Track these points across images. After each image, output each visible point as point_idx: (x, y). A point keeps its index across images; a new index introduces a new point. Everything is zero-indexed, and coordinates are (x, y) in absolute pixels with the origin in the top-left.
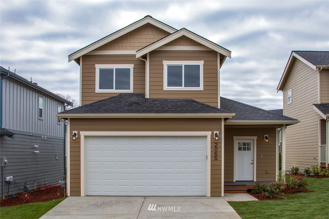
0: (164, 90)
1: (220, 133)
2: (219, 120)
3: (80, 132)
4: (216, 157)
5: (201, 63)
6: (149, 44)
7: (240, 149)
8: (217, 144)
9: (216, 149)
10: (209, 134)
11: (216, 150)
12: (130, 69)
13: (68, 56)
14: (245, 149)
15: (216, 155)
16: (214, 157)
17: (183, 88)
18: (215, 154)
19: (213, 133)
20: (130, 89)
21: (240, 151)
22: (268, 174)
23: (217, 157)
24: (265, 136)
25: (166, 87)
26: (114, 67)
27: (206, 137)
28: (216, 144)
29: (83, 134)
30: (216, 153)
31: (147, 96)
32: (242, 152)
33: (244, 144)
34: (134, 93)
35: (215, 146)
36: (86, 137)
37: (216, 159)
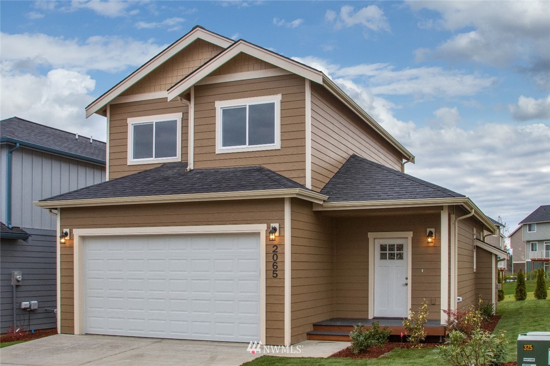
0: (216, 153)
1: (282, 227)
2: (280, 201)
3: (74, 230)
4: (275, 271)
5: (276, 100)
6: (182, 79)
7: (383, 257)
8: (277, 247)
9: (275, 256)
10: (262, 228)
11: (275, 259)
12: (176, 121)
13: (86, 108)
14: (392, 257)
15: (275, 267)
16: (272, 272)
17: (246, 148)
18: (273, 266)
19: (269, 227)
20: (176, 156)
21: (384, 261)
22: (434, 306)
23: (277, 271)
24: (428, 230)
25: (220, 148)
26: (154, 119)
27: (257, 234)
28: (275, 247)
29: (78, 232)
30: (275, 264)
31: (191, 166)
32: (388, 262)
33: (392, 247)
34: (183, 162)
35: (273, 252)
36: (83, 238)
37: (275, 275)
